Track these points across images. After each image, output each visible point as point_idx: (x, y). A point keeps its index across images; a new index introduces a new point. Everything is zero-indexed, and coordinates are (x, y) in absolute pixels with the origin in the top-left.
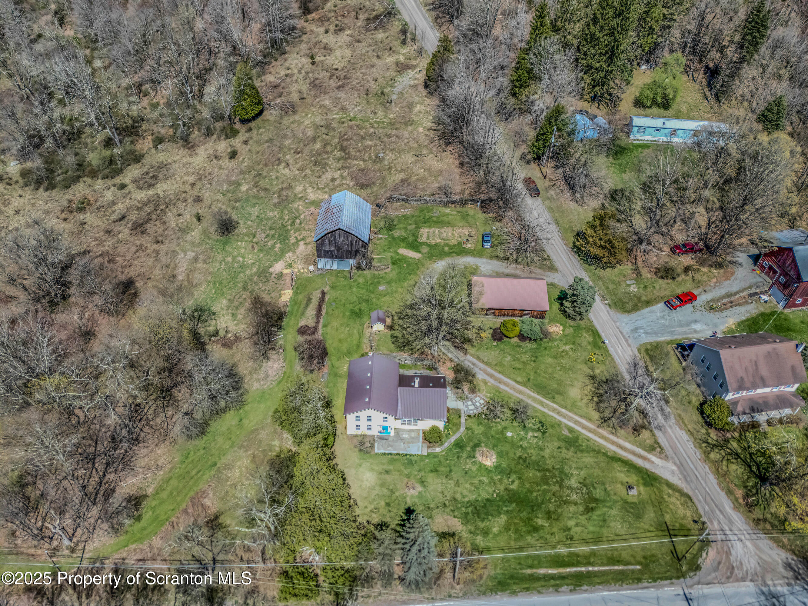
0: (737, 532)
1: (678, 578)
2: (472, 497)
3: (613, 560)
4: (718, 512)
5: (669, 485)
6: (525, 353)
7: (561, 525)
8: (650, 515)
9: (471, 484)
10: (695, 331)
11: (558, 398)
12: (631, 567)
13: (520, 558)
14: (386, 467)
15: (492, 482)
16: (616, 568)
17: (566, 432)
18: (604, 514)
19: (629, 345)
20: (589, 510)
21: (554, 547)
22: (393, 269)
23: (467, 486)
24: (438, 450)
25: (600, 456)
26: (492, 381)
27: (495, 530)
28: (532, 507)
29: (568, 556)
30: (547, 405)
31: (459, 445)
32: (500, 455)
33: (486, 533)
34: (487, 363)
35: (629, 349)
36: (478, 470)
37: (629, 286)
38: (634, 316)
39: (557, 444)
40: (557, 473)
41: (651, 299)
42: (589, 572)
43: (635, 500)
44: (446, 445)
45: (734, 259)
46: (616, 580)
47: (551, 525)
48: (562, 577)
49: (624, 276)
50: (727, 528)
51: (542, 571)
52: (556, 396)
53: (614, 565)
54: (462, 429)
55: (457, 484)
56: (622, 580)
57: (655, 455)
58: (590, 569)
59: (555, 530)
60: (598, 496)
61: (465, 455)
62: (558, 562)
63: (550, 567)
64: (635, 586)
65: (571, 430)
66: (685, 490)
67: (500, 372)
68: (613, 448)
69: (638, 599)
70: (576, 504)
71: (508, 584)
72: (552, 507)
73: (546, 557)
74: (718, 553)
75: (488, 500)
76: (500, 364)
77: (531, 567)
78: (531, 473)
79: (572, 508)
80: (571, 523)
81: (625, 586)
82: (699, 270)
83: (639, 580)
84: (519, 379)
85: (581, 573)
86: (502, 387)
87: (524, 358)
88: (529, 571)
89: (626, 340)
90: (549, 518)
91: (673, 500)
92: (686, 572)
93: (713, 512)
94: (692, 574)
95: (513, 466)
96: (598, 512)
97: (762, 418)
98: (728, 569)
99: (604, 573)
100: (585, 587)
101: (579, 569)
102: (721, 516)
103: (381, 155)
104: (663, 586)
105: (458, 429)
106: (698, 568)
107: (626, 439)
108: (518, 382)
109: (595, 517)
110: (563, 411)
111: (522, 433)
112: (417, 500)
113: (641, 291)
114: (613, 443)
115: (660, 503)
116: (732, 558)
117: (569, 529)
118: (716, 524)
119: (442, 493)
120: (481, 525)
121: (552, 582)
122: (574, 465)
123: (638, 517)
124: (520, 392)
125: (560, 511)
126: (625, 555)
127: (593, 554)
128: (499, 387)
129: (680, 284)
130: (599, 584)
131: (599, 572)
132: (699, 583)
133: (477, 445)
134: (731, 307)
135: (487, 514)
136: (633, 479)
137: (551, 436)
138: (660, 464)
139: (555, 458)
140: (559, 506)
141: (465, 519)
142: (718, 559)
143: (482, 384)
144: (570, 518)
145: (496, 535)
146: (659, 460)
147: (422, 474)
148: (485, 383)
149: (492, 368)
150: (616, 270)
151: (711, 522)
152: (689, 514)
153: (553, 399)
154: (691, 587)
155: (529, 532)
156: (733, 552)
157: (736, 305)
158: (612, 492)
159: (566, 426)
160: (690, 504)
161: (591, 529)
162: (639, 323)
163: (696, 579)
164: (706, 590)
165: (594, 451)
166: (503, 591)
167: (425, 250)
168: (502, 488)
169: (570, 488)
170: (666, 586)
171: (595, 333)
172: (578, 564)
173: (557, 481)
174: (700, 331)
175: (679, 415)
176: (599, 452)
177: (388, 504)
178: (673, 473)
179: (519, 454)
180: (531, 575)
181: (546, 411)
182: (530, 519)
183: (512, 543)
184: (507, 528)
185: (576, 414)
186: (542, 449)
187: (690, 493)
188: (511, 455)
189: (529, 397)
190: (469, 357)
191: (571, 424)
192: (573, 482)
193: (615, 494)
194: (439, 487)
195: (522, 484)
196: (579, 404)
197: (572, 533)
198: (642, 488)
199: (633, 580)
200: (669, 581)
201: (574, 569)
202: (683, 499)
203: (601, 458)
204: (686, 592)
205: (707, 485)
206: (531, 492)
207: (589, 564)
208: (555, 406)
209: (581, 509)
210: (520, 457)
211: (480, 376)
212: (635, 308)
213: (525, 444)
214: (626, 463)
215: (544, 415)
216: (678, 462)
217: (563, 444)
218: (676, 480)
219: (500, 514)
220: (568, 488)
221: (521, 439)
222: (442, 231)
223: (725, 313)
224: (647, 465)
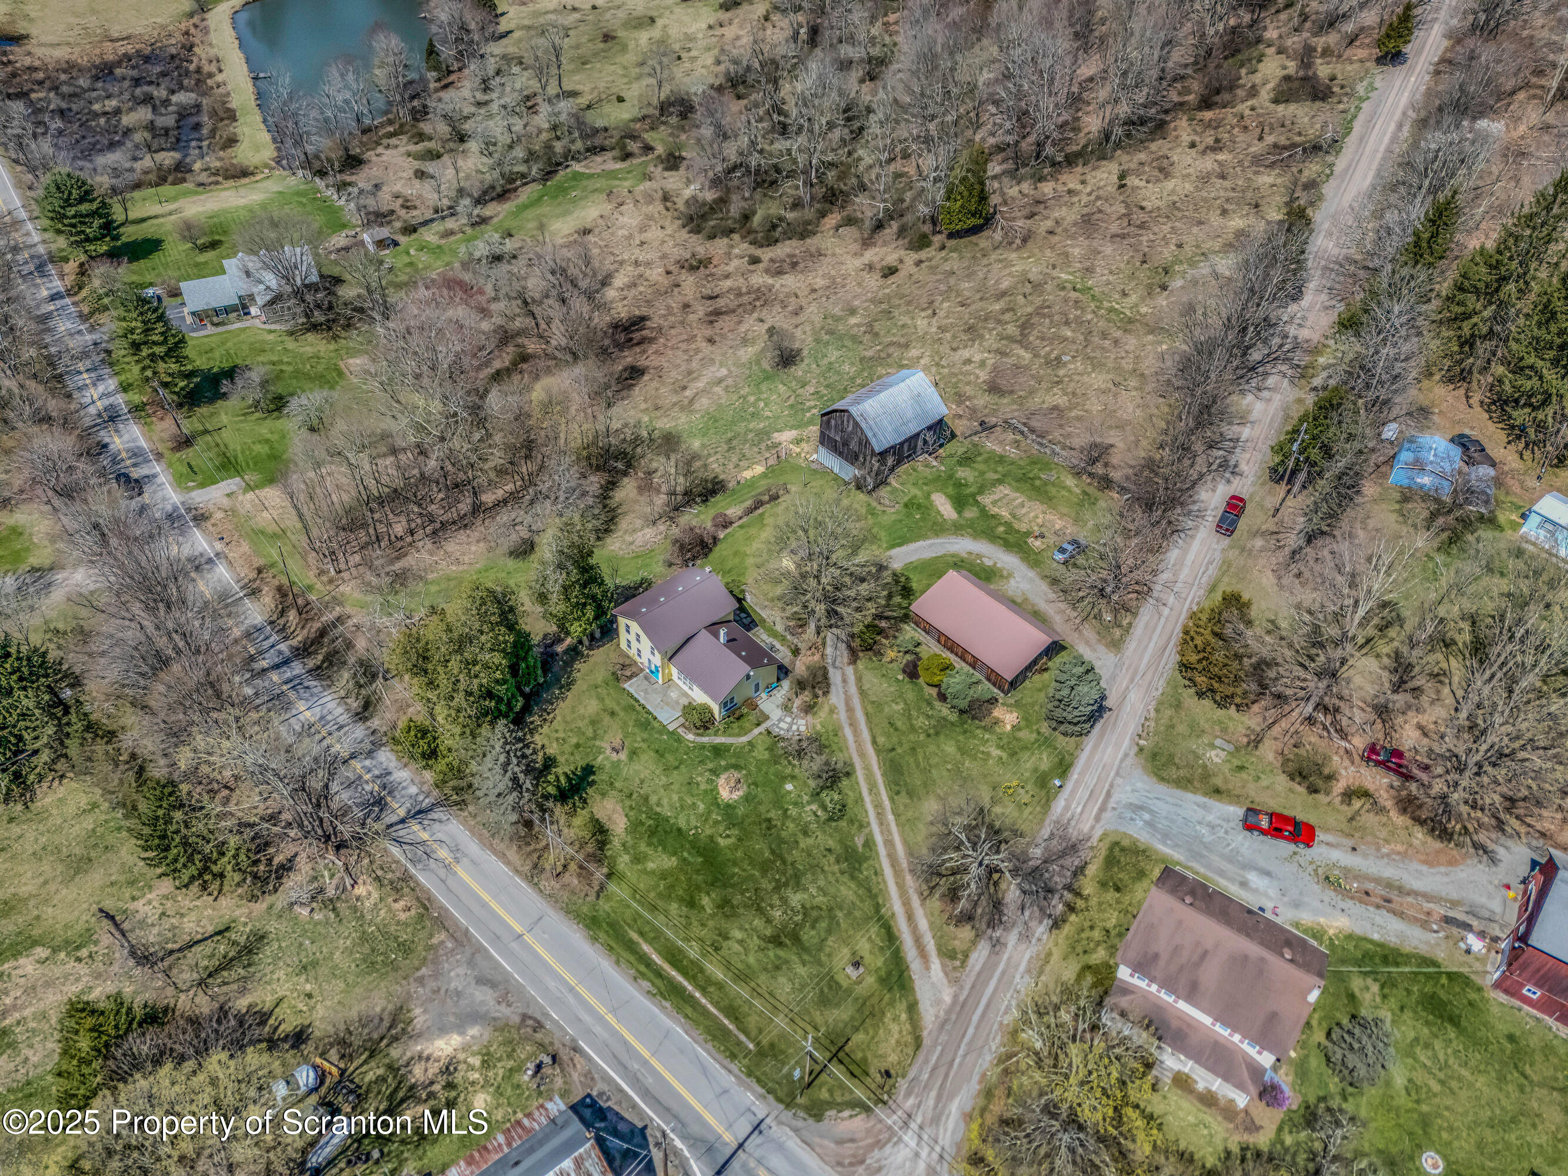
0: (925, 1137)
1: (779, 1100)
2: (666, 811)
3: (732, 1012)
4: (933, 1094)
5: (912, 1008)
6: (928, 717)
7: (725, 925)
8: (840, 1015)
9: (681, 799)
10: (1244, 884)
11: (903, 798)
12: (742, 1038)
13: (641, 916)
14: (617, 709)
15: (706, 817)
16: (726, 1022)
17: (859, 841)
18: (787, 962)
19: (1098, 818)
20: (776, 941)
21: (687, 940)
22: (898, 512)
23: (675, 797)
24: (690, 737)
25: (868, 902)
26: (843, 715)
27: (651, 865)
28: (716, 880)
29: (692, 962)
30: (878, 794)
31: (718, 751)
32: (747, 798)
33: (638, 859)
34: (862, 692)
35: (1091, 822)
36: (706, 791)
37: (1213, 746)
38: (1162, 789)
39: (831, 843)
40: (790, 872)
41: (1228, 791)
42: (692, 997)
43: (845, 984)
44: (705, 740)
45: (1491, 846)
46: (708, 1031)
47: (713, 916)
48: (659, 974)
49: (1224, 730)
50: (919, 1120)
51: (646, 948)
52: (903, 794)
53: (728, 1017)
54: (744, 739)
55: (667, 787)
56: (714, 1038)
57: (944, 966)
58: (697, 995)
59: (711, 923)
60: (805, 938)
61: (710, 765)
62: (675, 957)
63: (660, 953)
64: (721, 1057)
65: (869, 843)
66: (925, 1033)
67: (867, 714)
68: (897, 907)
69: (704, 1070)
70: (769, 921)
71: (600, 927)
72: (737, 899)
73: (668, 940)
74: (868, 1131)
75: (679, 830)
76: (878, 706)
77: (641, 934)
78: (760, 846)
79: (758, 923)
80: (738, 934)
81: (709, 1046)
82: (1382, 810)
83: (733, 1056)
84: (881, 740)
85: (685, 989)
86: (848, 732)
87: (921, 722)
88: (634, 936)
89: (1102, 809)
90: (720, 907)
91: (895, 1028)
92: (798, 1106)
93: (927, 1087)
94: (802, 1114)
95: (748, 821)
96: (781, 953)
97: (1172, 1061)
98: (854, 1156)
99: (706, 1013)
100: (667, 1004)
101: (686, 983)
102: (931, 1102)
103: (1066, 358)
104: (749, 1088)
105: (739, 735)
106: (818, 1117)
107: (929, 915)
108: (874, 742)
109: (771, 954)
110: (891, 817)
111: (806, 798)
112: (608, 765)
113: (1226, 769)
114: (907, 904)
115: (872, 1014)
116: (876, 1154)
117: (726, 938)
118: (911, 1101)
119: (642, 782)
120: (643, 847)
121: (642, 968)
122: (821, 883)
123: (824, 1001)
124: (862, 755)
125: (741, 911)
126: (752, 1022)
127: (720, 986)
128: (841, 728)
129: (1316, 807)
130: (686, 1016)
131: (704, 1007)
132: (796, 1130)
133: (737, 767)
134: (1378, 907)
135: (661, 842)
136: (878, 961)
137: (836, 829)
138: (934, 979)
139: (809, 855)
140: (746, 906)
141: (634, 827)
142: (857, 1136)
143: (826, 708)
144: (741, 928)
145: (645, 872)
146: (941, 974)
147: (644, 746)
148: (832, 710)
149: (863, 702)
150: (1220, 713)
151: (908, 1094)
152: (893, 1058)
153: (894, 794)
154: (780, 1123)
155: (681, 900)
156: (888, 1149)
157: (1394, 913)
158: (827, 950)
159: (870, 836)
160: (910, 1051)
161: (751, 960)
162: (1159, 806)
163: (800, 1124)
164: (793, 1144)
165: (869, 890)
166: (587, 927)
167: (971, 513)
168: (708, 832)
169: (784, 901)
170: (753, 1092)
171: (1063, 767)
172: (692, 978)
173: (778, 881)
174: (1255, 891)
175: (1049, 954)
176: (873, 897)
177: (577, 746)
178: (938, 1002)
179: (772, 814)
180: (631, 941)
181: (867, 799)
182: (698, 888)
183: (652, 895)
184: (664, 875)
185: (902, 833)
186: (805, 833)
187: (927, 1042)
188: (762, 809)
189: (867, 768)
190: (850, 670)
191: (879, 839)
192: (796, 899)
193: (829, 955)
194: (645, 774)
195: (734, 848)
196: (921, 826)
197: (725, 944)
198: (870, 980)
199: (727, 1049)
200: (763, 1091)
201: (680, 978)
202: (909, 1039)
203: (867, 906)
204: (768, 1121)
205: (965, 1056)
206: (735, 863)
207: (703, 990)
208: (887, 803)
209: (768, 932)
210: (769, 820)
211: (836, 698)
212: (1184, 783)
213: (793, 811)
214: (890, 935)
215: (859, 800)
216: (962, 998)
217: (838, 849)
218: (929, 1014)
219: (675, 854)
220: (781, 899)
221: (796, 804)
222: (1027, 504)
223: (1349, 904)
224: (915, 965)
